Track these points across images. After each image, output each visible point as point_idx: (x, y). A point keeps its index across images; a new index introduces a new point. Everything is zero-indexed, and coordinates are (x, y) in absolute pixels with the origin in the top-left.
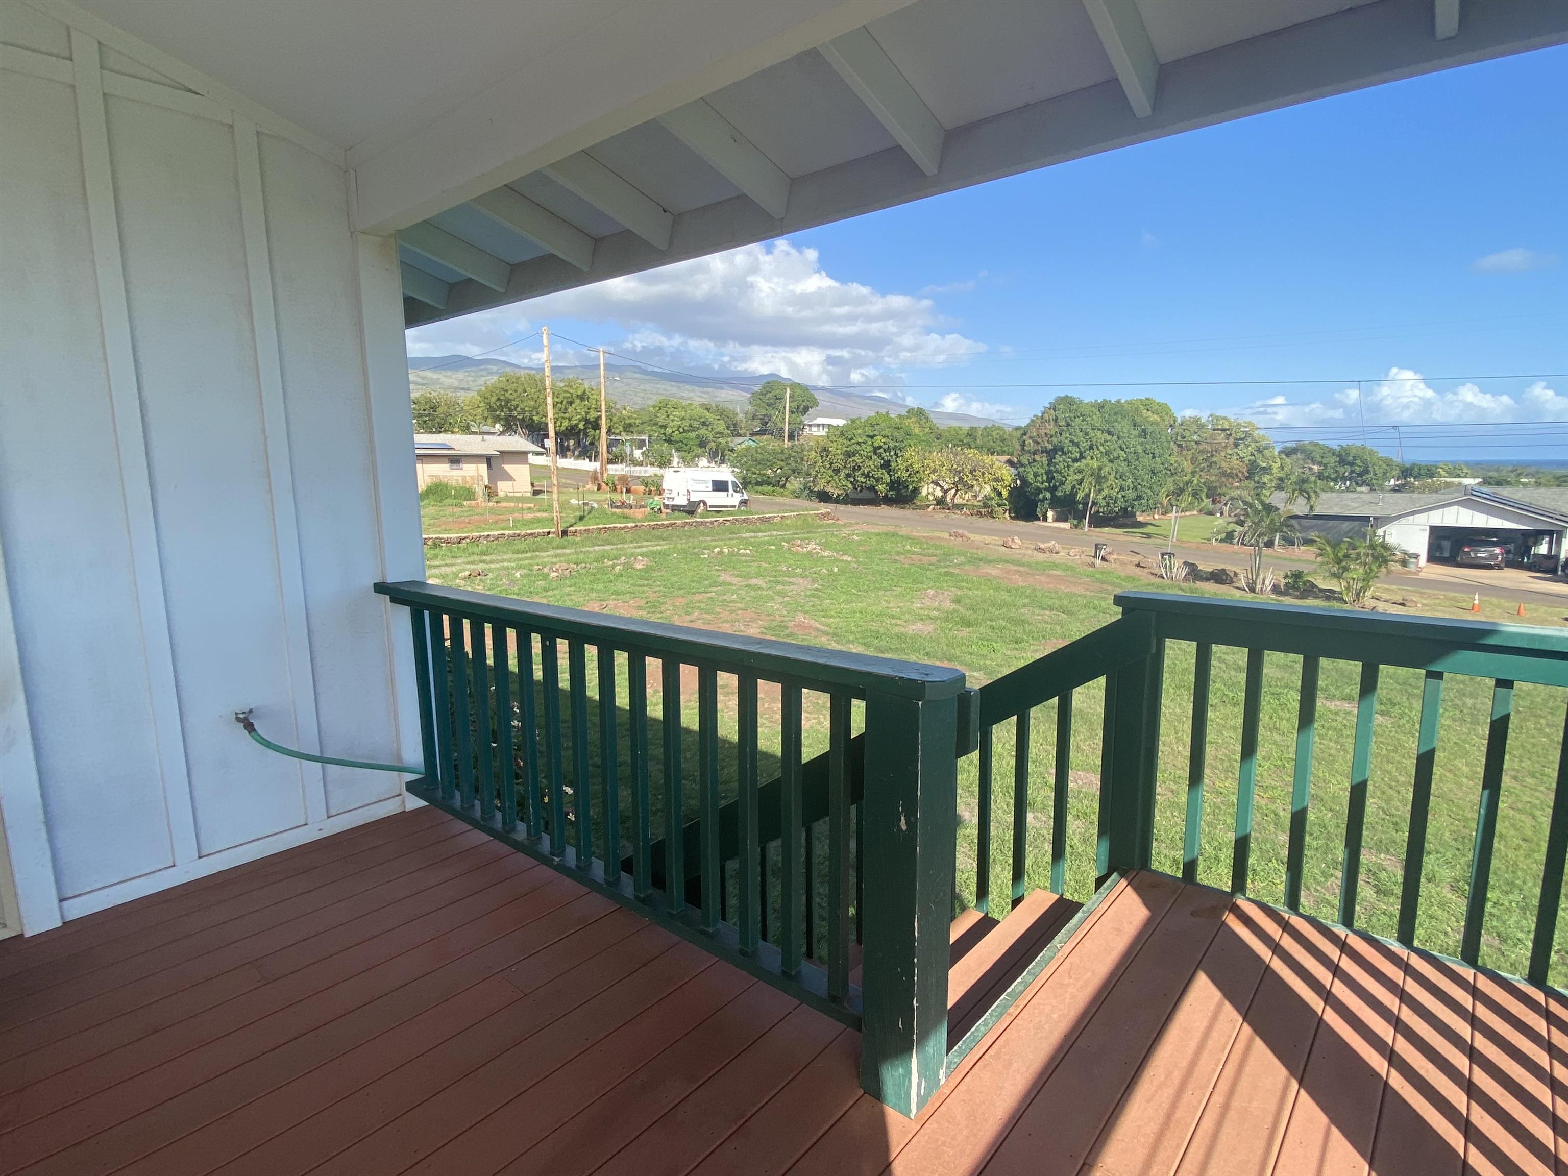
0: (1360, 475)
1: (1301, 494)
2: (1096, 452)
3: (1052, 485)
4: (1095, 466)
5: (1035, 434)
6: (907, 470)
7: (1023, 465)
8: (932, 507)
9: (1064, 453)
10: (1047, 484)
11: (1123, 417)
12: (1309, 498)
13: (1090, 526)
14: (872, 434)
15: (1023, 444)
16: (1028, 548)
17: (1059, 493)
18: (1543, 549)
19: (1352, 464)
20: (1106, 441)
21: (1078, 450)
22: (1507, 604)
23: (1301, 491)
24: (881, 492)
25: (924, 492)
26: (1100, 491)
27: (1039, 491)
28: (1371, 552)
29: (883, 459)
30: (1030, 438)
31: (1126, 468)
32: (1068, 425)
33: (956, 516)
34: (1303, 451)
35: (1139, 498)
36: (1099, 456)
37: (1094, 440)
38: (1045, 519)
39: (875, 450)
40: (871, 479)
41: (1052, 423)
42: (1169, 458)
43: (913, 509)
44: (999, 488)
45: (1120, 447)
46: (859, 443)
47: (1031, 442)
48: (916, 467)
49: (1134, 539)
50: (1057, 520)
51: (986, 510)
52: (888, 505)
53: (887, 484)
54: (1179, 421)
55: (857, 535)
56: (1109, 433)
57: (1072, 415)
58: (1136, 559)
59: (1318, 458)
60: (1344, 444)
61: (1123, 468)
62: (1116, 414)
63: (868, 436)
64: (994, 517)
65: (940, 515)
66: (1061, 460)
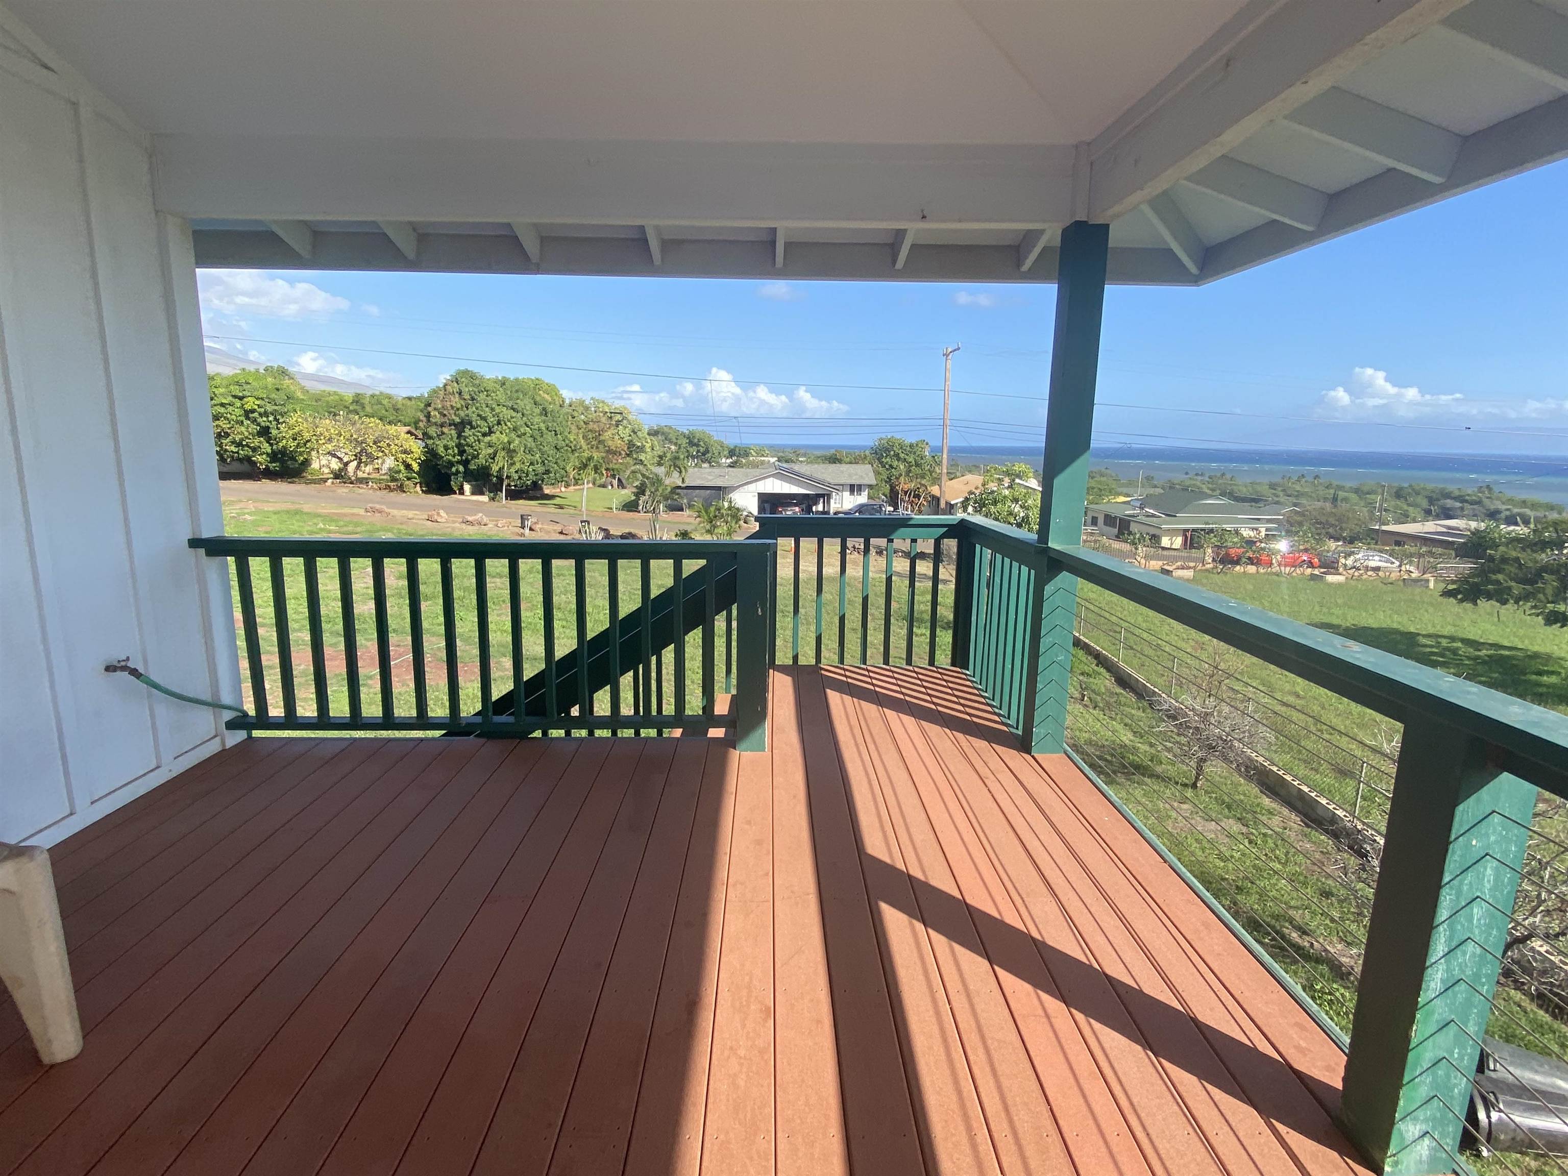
0: (704, 454)
1: (674, 468)
2: (505, 427)
3: (464, 458)
4: (506, 440)
5: (440, 406)
6: (294, 439)
7: (430, 438)
8: (330, 481)
9: (472, 427)
10: (459, 458)
11: (525, 394)
12: (680, 472)
13: (506, 499)
14: (241, 394)
15: (428, 416)
16: (454, 522)
17: (472, 467)
18: (820, 507)
19: (697, 445)
20: (512, 418)
21: (486, 425)
22: (808, 546)
23: (675, 466)
24: (261, 463)
25: (315, 465)
26: (513, 464)
27: (451, 464)
28: (730, 512)
29: (258, 424)
30: (435, 409)
31: (533, 444)
32: (473, 399)
33: (362, 490)
34: (663, 434)
35: (547, 472)
36: (507, 431)
37: (501, 415)
38: (462, 492)
39: (247, 413)
40: (246, 448)
41: (457, 395)
42: (569, 436)
43: (306, 483)
44: (409, 461)
45: (526, 424)
46: (222, 405)
47: (437, 413)
48: (307, 436)
49: (548, 510)
50: (473, 493)
51: (394, 483)
52: (271, 479)
53: (268, 454)
54: (567, 401)
55: (250, 514)
56: (514, 409)
57: (476, 390)
58: (559, 528)
59: (675, 441)
60: (691, 428)
61: (530, 443)
62: (517, 391)
63: (235, 397)
64: (404, 491)
65: (343, 490)
66: (471, 434)
